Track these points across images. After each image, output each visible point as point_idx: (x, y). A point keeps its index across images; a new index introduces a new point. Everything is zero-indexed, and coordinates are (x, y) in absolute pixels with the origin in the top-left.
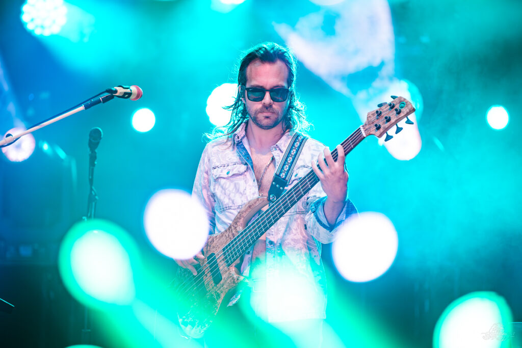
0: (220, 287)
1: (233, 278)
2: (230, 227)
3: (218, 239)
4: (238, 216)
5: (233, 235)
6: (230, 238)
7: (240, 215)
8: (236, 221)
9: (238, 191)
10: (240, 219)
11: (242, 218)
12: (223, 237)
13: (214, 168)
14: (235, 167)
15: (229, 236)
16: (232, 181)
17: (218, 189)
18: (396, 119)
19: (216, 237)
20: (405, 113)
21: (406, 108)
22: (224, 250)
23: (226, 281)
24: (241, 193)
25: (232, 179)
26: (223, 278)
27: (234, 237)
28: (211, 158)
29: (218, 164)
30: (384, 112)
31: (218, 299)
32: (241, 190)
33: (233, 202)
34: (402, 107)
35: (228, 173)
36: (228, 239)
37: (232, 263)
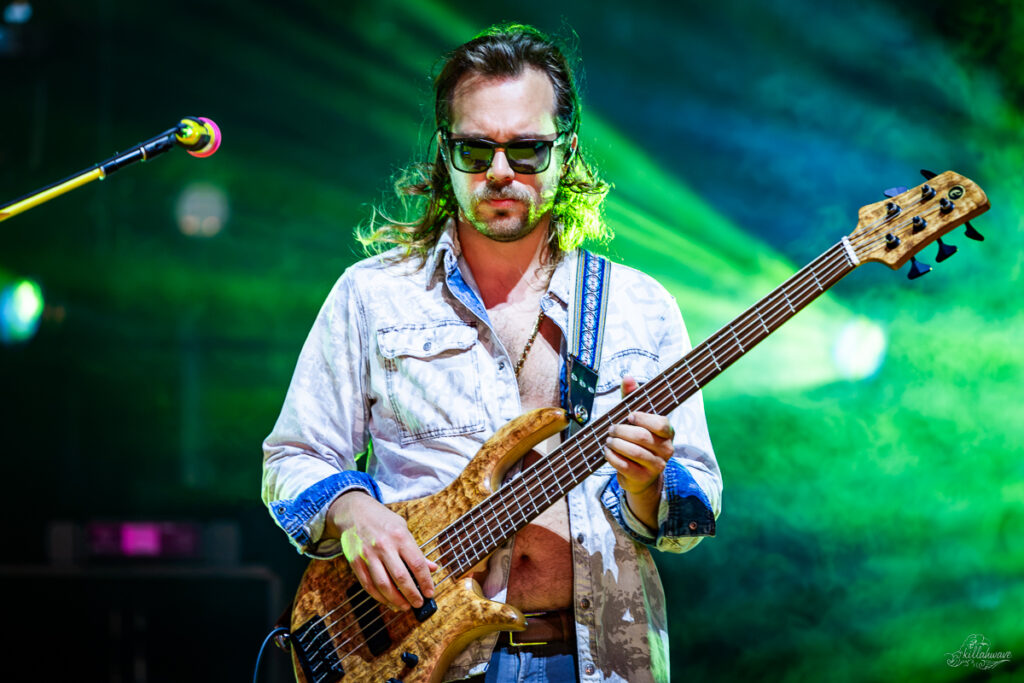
0: (432, 630)
1: (470, 608)
2: (457, 484)
3: (421, 513)
4: (483, 455)
5: (469, 503)
6: (460, 510)
7: (487, 454)
8: (475, 469)
9: (460, 390)
10: (487, 462)
11: (494, 462)
12: (438, 507)
13: (384, 332)
14: (448, 333)
15: (454, 503)
16: (441, 368)
17: (400, 386)
18: (941, 223)
19: (416, 506)
20: (966, 210)
21: (968, 200)
22: (442, 537)
23: (448, 616)
24: (469, 397)
25: (439, 361)
26: (439, 606)
27: (470, 506)
28: (369, 306)
29: (391, 322)
30: (907, 206)
31: (425, 658)
32: (469, 388)
33: (447, 419)
34: (956, 197)
35: (427, 347)
36: (451, 511)
37: (467, 568)
